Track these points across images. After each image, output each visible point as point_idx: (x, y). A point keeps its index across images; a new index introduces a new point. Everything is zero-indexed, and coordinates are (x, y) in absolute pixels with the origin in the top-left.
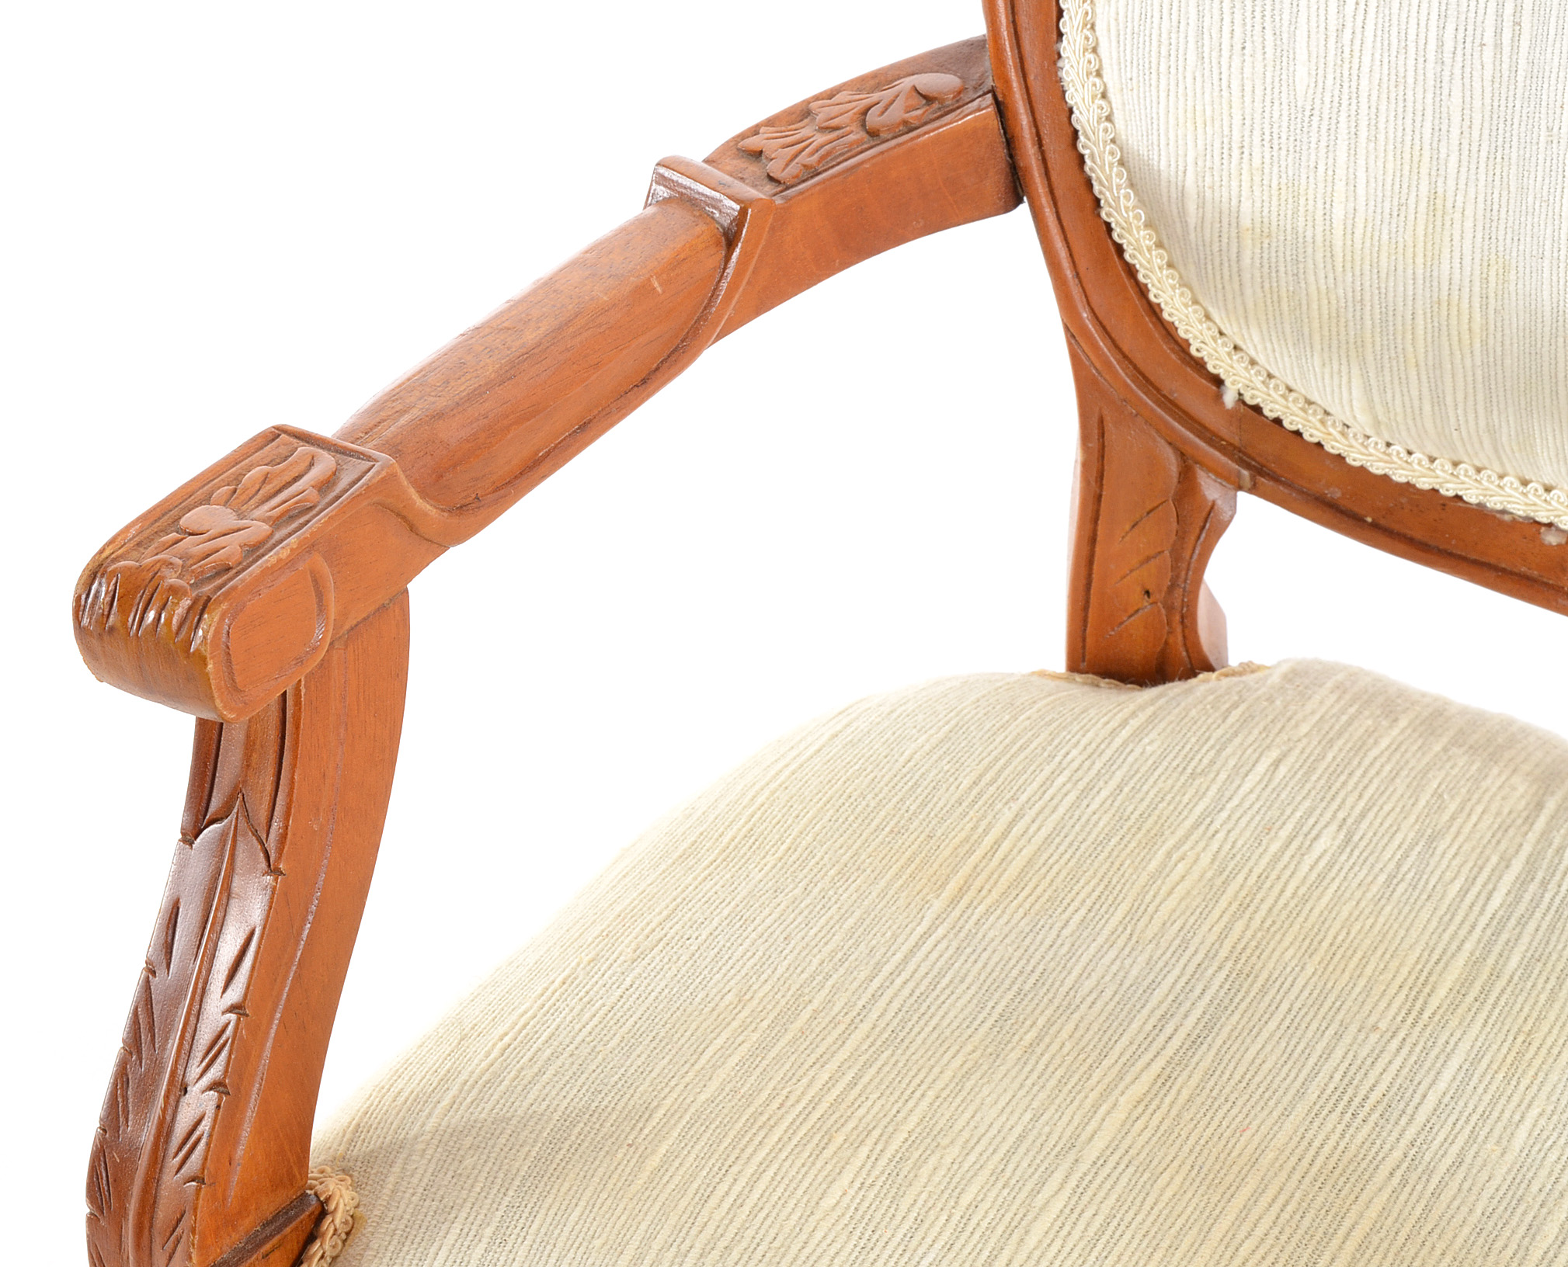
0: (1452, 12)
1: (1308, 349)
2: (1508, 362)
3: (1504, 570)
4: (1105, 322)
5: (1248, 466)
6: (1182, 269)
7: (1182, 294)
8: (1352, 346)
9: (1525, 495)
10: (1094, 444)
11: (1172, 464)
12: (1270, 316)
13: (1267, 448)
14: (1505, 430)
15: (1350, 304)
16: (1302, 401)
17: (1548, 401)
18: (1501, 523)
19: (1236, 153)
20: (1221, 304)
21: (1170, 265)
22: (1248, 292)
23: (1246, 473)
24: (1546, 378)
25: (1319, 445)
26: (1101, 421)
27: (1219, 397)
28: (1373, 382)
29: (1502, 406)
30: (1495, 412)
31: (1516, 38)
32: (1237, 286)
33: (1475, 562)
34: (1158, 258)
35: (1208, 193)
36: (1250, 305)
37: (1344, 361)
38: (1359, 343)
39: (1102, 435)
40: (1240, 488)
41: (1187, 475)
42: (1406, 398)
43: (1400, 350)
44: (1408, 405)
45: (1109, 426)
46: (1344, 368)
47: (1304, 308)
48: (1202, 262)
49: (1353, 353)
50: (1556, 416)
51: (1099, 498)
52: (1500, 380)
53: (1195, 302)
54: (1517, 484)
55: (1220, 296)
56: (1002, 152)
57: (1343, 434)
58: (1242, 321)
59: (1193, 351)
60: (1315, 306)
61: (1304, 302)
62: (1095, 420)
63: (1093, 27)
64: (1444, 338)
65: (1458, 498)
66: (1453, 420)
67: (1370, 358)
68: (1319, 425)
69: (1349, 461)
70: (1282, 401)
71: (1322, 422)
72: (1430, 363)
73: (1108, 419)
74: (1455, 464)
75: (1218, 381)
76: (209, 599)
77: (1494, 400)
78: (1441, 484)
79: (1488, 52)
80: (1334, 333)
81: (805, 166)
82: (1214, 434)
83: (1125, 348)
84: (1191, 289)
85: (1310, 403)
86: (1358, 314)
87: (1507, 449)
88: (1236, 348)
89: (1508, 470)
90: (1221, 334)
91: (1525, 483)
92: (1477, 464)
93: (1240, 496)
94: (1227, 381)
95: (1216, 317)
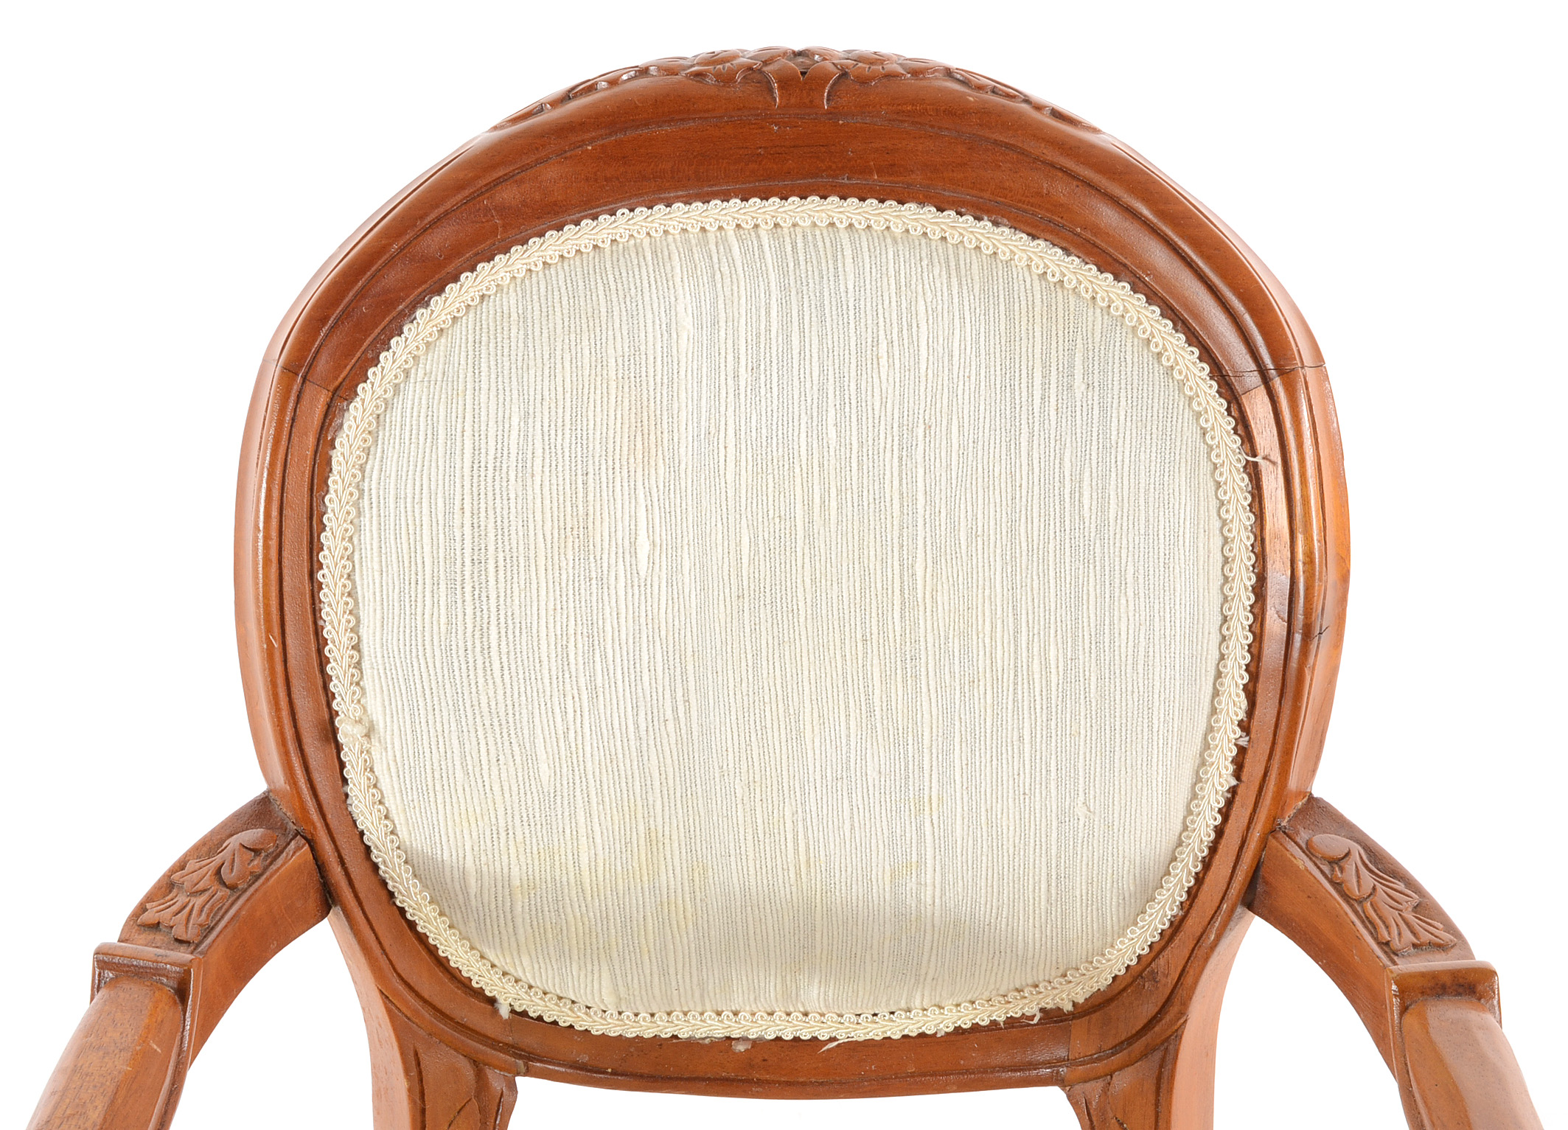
0: (641, 704)
1: (568, 961)
2: (713, 933)
3: (709, 1079)
4: (410, 981)
5: (520, 1057)
6: (462, 927)
7: (463, 945)
8: (602, 950)
9: (722, 1022)
10: (414, 1073)
11: (468, 1072)
12: (539, 945)
13: (530, 1041)
14: (711, 981)
15: (599, 921)
16: (555, 998)
17: (742, 953)
18: (703, 1046)
19: (503, 835)
20: (497, 945)
21: (452, 926)
22: (521, 931)
23: (520, 1062)
24: (741, 937)
25: (571, 1027)
26: (416, 1054)
27: (496, 1012)
28: (618, 972)
29: (709, 964)
30: (704, 970)
31: (688, 711)
32: (511, 930)
33: (689, 1079)
34: (442, 924)
35: (485, 869)
36: (522, 940)
37: (596, 963)
38: (607, 947)
39: (418, 1064)
40: (518, 1074)
41: (480, 1075)
42: (642, 977)
43: (636, 945)
44: (642, 982)
45: (422, 1056)
46: (596, 968)
47: (565, 932)
48: (482, 918)
49: (602, 956)
50: (748, 962)
51: (423, 1111)
52: (708, 947)
53: (472, 948)
54: (714, 1015)
55: (497, 940)
57: (586, 1014)
58: (515, 954)
59: (474, 984)
60: (573, 930)
61: (564, 928)
62: (411, 1057)
64: (667, 928)
65: (675, 1037)
66: (674, 983)
67: (615, 955)
68: (570, 1013)
69: (594, 1032)
70: (541, 1003)
71: (571, 1009)
72: (658, 948)
73: (420, 1051)
74: (669, 1014)
75: (492, 1001)
77: (704, 961)
78: (661, 1031)
79: (671, 725)
80: (588, 945)
81: (200, 925)
82: (494, 1040)
83: (426, 995)
84: (469, 940)
85: (560, 998)
86: (605, 926)
87: (712, 994)
88: (505, 974)
89: (708, 1007)
90: (493, 966)
91: (719, 1014)
92: (686, 1009)
93: (519, 1080)
94: (501, 999)
95: (491, 956)
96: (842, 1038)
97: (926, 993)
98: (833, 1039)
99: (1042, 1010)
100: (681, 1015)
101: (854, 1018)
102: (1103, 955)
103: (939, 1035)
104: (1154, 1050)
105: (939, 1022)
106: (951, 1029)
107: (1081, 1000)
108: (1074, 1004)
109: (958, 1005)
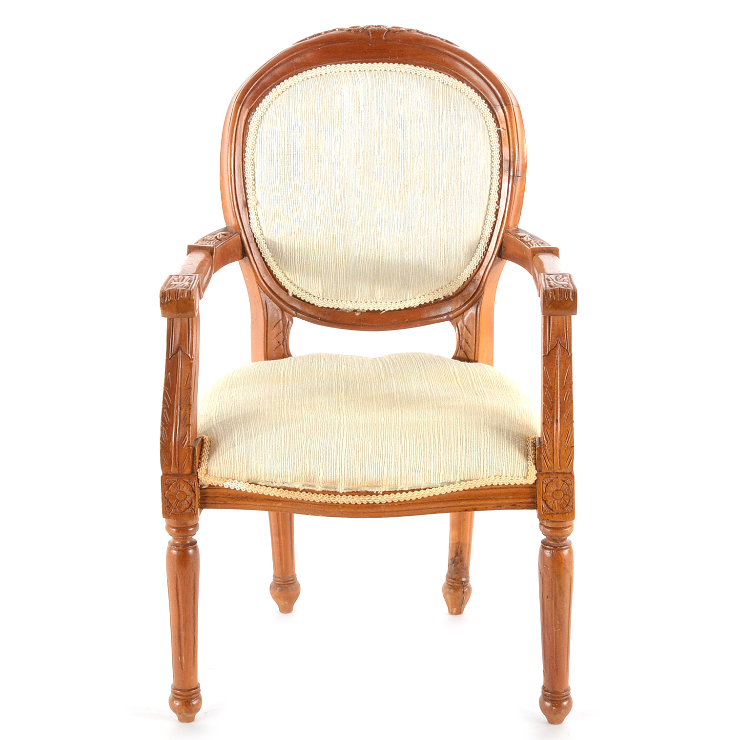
0: (332, 198)
1: (309, 276)
2: (350, 269)
3: (348, 324)
4: (264, 280)
5: (295, 310)
6: (280, 264)
7: (280, 271)
8: (319, 272)
10: (265, 308)
11: (280, 312)
12: (301, 270)
14: (349, 287)
15: (319, 262)
16: (305, 292)
17: (359, 277)
18: (346, 313)
19: (293, 233)
20: (290, 272)
21: (277, 265)
22: (297, 265)
23: (294, 312)
24: (358, 271)
26: (266, 303)
27: (288, 295)
31: (345, 201)
32: (294, 265)
33: (342, 324)
34: (274, 264)
35: (288, 244)
36: (297, 268)
38: (321, 271)
39: (266, 306)
40: (294, 316)
41: (283, 314)
43: (329, 271)
45: (268, 303)
48: (286, 261)
52: (349, 274)
53: (283, 272)
55: (290, 270)
56: (241, 245)
57: (314, 298)
59: (282, 284)
60: (311, 265)
61: (309, 264)
62: (264, 304)
63: (257, 215)
64: (338, 266)
65: (338, 308)
67: (323, 274)
70: (301, 293)
71: (309, 296)
72: (335, 273)
74: (338, 300)
75: (287, 291)
76: (190, 291)
78: (334, 306)
79: (340, 204)
80: (315, 270)
82: (287, 303)
83: (269, 285)
84: (282, 268)
86: (320, 264)
87: (350, 294)
88: (291, 282)
89: (348, 299)
90: (288, 279)
91: (351, 302)
92: (342, 299)
93: (293, 318)
94: (289, 290)
95: (288, 275)
96: (387, 310)
97: (411, 292)
98: (384, 310)
99: (444, 297)
100: (340, 301)
101: (390, 304)
102: (460, 275)
103: (415, 307)
104: (475, 303)
105: (414, 303)
106: (418, 305)
107: (454, 291)
108: (453, 293)
109: (420, 297)
